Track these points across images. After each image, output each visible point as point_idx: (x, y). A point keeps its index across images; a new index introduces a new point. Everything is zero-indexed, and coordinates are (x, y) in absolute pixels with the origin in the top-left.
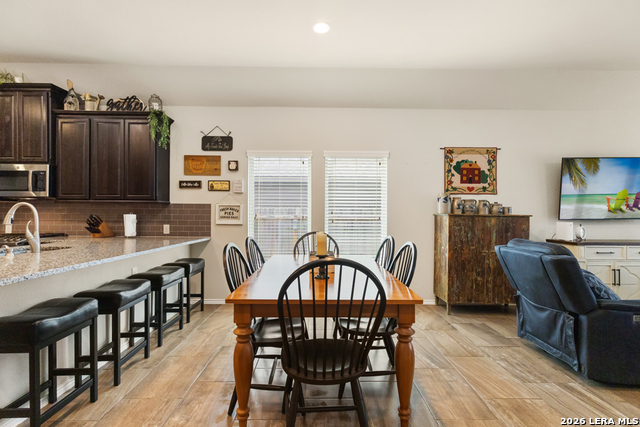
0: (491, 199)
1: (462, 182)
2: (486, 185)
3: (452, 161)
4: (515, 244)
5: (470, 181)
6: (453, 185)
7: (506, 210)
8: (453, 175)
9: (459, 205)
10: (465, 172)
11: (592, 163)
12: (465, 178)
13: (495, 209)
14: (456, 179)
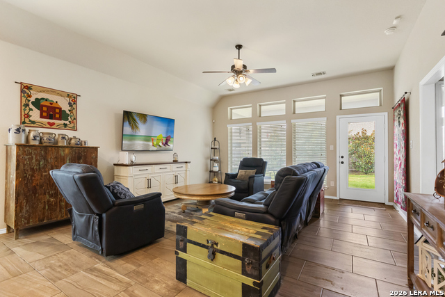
0: (70, 134)
1: (42, 116)
2: (67, 122)
3: (30, 96)
4: (65, 167)
5: (51, 117)
6: (31, 118)
7: (83, 143)
8: (31, 110)
9: (34, 137)
10: (45, 109)
11: (144, 117)
12: (45, 114)
13: (73, 141)
14: (35, 114)
